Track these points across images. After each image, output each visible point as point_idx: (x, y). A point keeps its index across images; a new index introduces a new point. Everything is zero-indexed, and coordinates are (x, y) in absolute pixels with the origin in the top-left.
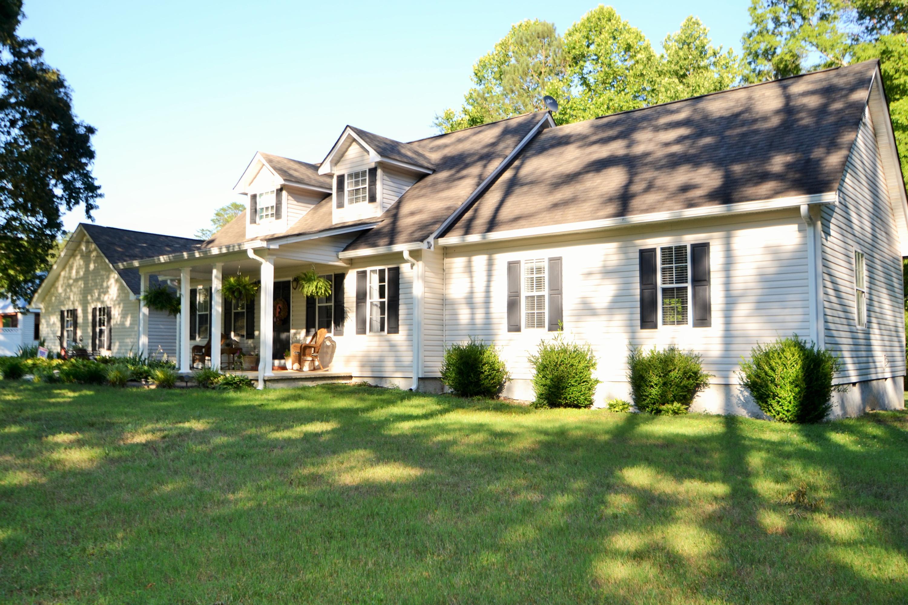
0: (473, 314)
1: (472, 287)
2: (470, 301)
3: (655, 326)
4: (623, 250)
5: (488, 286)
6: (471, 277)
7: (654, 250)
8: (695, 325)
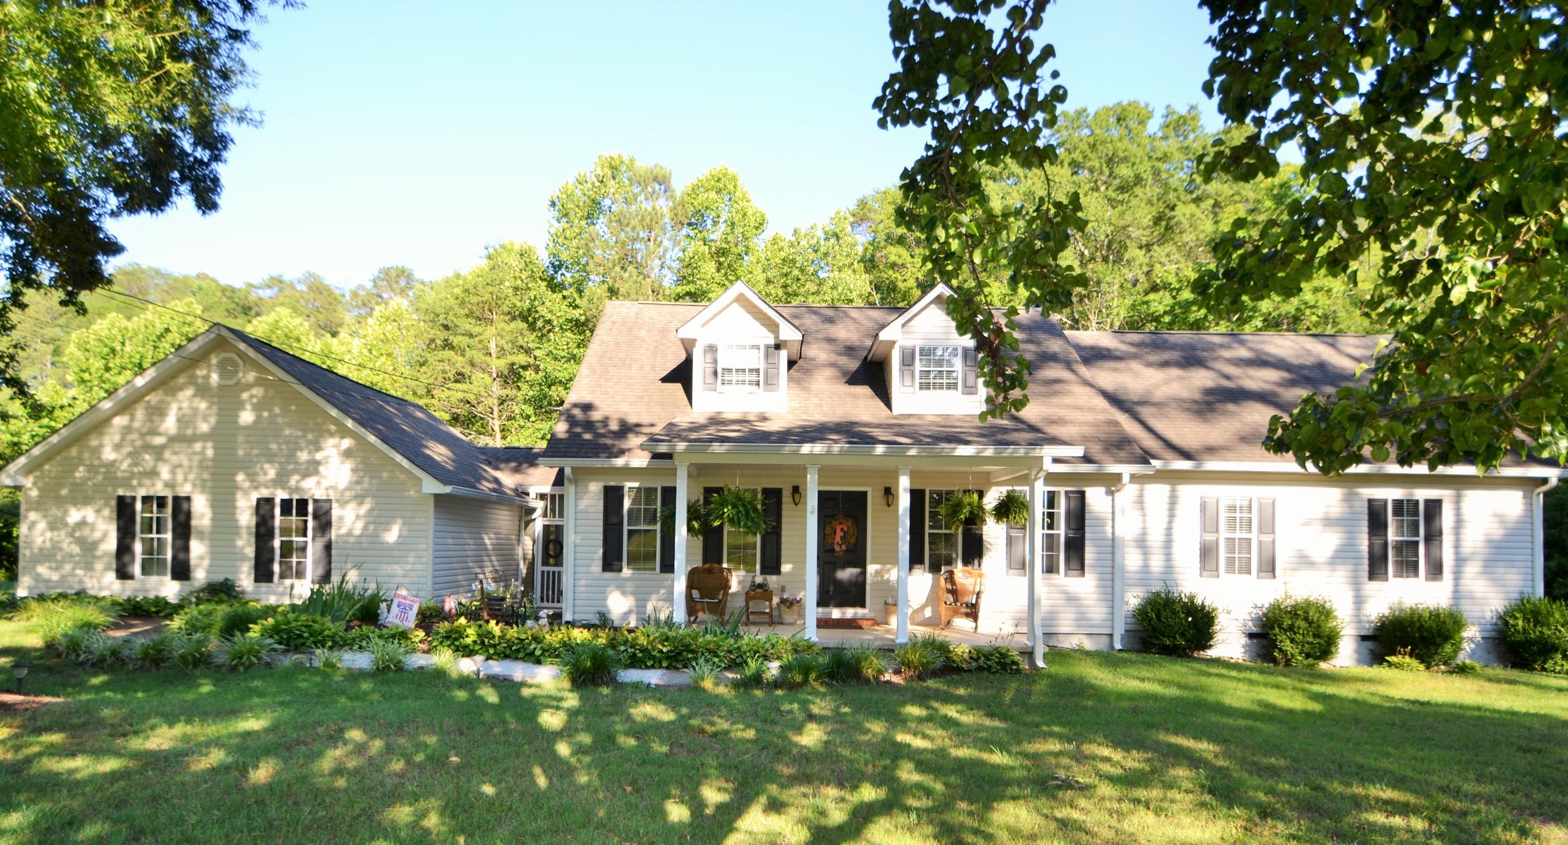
0: (1146, 560)
1: (1144, 528)
2: (1142, 543)
3: (1387, 580)
4: (1349, 499)
5: (1169, 529)
6: (1144, 515)
7: (1385, 502)
8: (1427, 579)
